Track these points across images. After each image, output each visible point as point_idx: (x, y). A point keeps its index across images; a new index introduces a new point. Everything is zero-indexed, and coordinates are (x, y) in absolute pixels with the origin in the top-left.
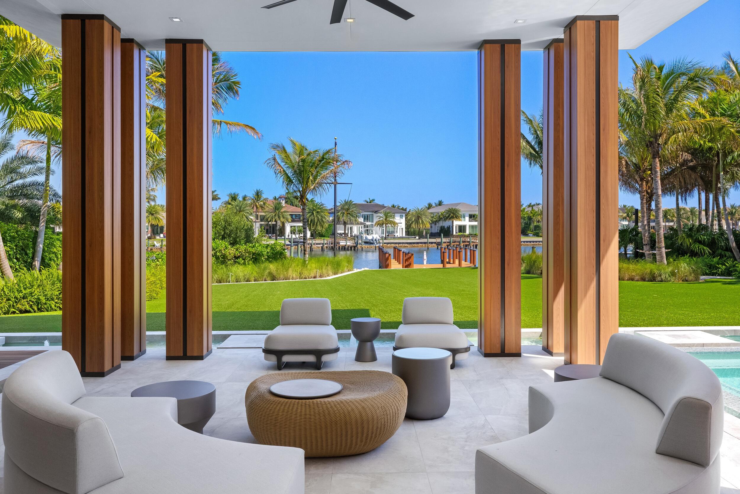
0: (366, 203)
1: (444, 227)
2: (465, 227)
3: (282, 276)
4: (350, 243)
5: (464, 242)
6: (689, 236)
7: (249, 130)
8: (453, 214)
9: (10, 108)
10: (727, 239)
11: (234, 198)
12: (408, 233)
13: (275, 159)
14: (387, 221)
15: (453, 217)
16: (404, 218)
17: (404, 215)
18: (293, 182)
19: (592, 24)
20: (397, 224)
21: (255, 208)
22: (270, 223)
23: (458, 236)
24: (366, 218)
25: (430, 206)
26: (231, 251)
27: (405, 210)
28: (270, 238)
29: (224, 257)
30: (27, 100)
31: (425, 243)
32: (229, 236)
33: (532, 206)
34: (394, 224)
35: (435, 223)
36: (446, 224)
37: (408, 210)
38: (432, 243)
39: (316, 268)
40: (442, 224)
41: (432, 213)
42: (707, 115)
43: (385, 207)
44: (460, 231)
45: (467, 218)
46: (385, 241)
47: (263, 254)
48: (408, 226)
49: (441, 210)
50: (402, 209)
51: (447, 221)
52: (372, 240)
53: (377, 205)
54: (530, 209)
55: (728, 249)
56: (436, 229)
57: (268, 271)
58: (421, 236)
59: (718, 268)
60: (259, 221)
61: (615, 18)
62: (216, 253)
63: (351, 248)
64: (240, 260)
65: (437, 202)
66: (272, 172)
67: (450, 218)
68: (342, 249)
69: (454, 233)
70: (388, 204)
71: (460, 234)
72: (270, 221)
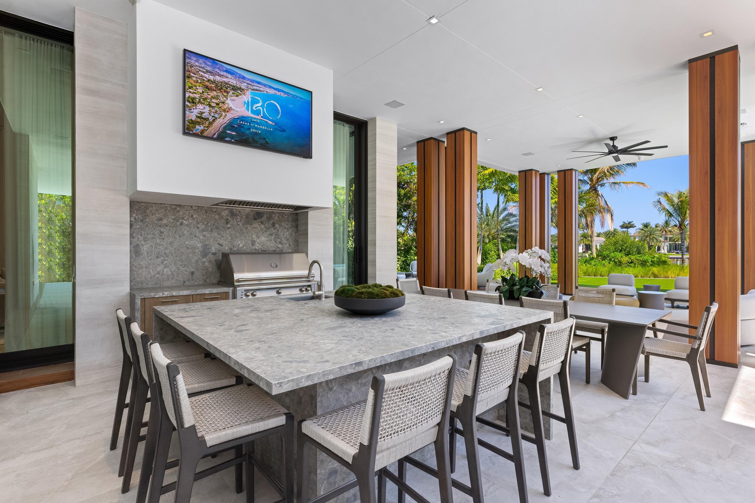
3: (662, 276)
7: (641, 185)
9: (505, 194)
11: (646, 226)
13: (659, 202)
18: (673, 216)
21: (664, 232)
22: (677, 243)
26: (625, 259)
28: (677, 253)
29: (620, 262)
30: (512, 188)
32: (625, 250)
47: (648, 261)
57: (651, 272)
60: (668, 241)
62: (615, 260)
64: (632, 265)
66: (656, 209)
72: (677, 241)
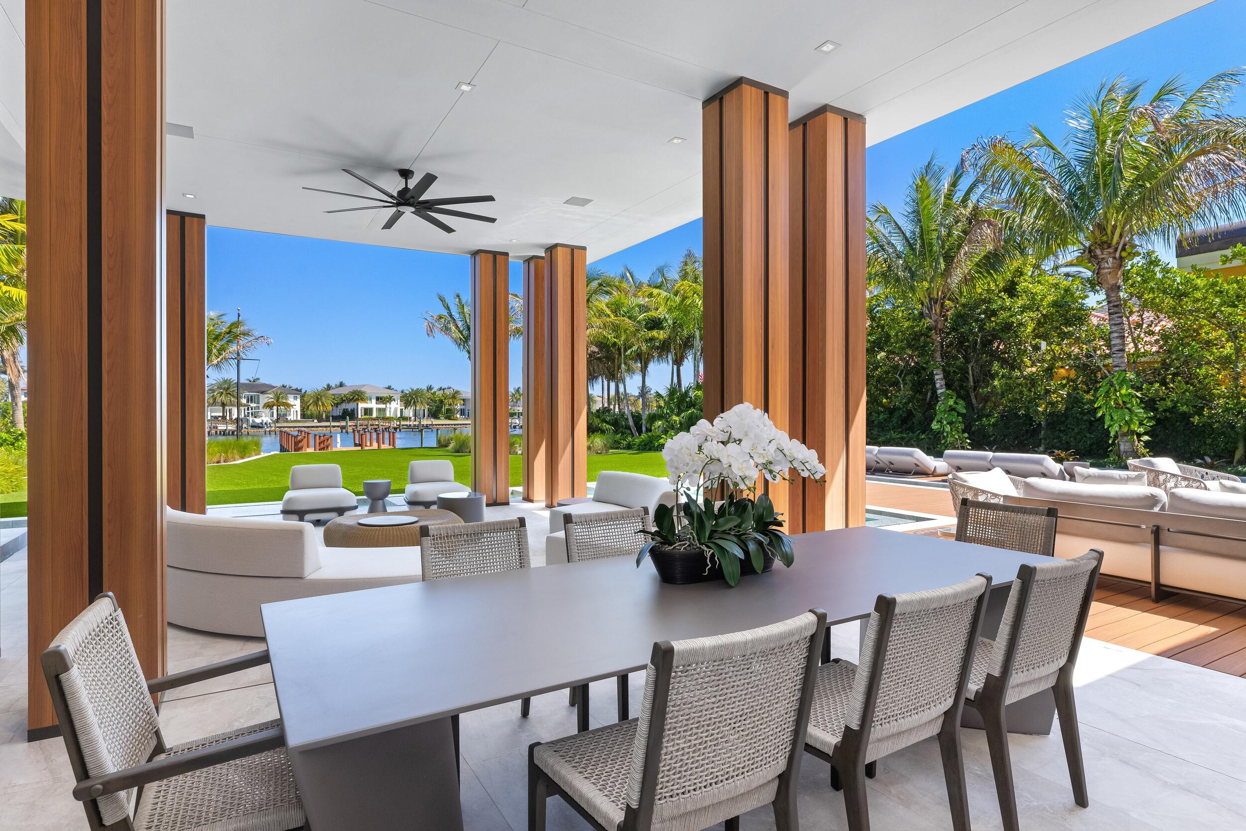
0: (248, 382)
1: (347, 409)
2: (371, 409)
4: (231, 427)
5: (371, 425)
6: (598, 417)
8: (358, 396)
10: (627, 419)
12: (303, 416)
14: (279, 401)
15: (357, 399)
16: (299, 400)
17: (299, 396)
19: (569, 250)
20: (292, 406)
23: (365, 419)
24: (251, 399)
25: (329, 387)
27: (300, 391)
31: (326, 427)
33: (444, 389)
34: (288, 406)
35: (337, 405)
36: (350, 406)
37: (303, 391)
38: (334, 427)
39: (219, 452)
40: (344, 406)
41: (333, 395)
42: (612, 316)
43: (275, 387)
44: (366, 414)
45: (374, 401)
46: (277, 425)
48: (302, 410)
49: (344, 391)
50: (296, 390)
51: (351, 404)
52: (261, 423)
53: (264, 385)
54: (442, 392)
55: (629, 428)
56: (338, 412)
58: (320, 420)
59: (620, 443)
61: (584, 248)
63: (233, 432)
65: (338, 384)
67: (355, 401)
68: (220, 433)
69: (360, 416)
70: (278, 384)
71: (366, 417)
